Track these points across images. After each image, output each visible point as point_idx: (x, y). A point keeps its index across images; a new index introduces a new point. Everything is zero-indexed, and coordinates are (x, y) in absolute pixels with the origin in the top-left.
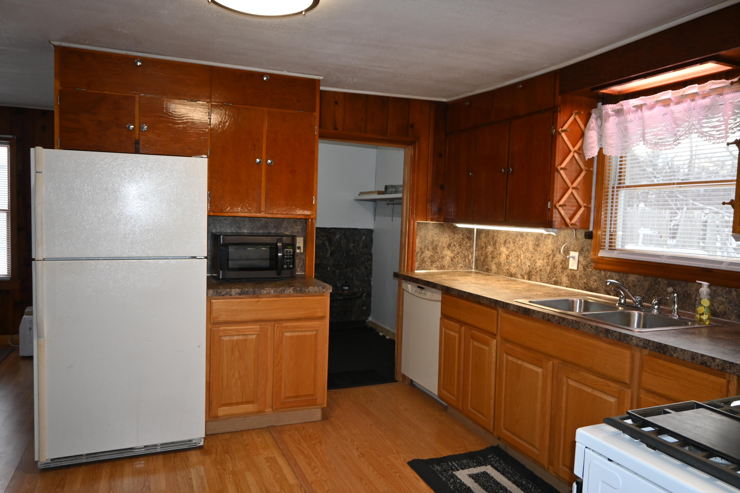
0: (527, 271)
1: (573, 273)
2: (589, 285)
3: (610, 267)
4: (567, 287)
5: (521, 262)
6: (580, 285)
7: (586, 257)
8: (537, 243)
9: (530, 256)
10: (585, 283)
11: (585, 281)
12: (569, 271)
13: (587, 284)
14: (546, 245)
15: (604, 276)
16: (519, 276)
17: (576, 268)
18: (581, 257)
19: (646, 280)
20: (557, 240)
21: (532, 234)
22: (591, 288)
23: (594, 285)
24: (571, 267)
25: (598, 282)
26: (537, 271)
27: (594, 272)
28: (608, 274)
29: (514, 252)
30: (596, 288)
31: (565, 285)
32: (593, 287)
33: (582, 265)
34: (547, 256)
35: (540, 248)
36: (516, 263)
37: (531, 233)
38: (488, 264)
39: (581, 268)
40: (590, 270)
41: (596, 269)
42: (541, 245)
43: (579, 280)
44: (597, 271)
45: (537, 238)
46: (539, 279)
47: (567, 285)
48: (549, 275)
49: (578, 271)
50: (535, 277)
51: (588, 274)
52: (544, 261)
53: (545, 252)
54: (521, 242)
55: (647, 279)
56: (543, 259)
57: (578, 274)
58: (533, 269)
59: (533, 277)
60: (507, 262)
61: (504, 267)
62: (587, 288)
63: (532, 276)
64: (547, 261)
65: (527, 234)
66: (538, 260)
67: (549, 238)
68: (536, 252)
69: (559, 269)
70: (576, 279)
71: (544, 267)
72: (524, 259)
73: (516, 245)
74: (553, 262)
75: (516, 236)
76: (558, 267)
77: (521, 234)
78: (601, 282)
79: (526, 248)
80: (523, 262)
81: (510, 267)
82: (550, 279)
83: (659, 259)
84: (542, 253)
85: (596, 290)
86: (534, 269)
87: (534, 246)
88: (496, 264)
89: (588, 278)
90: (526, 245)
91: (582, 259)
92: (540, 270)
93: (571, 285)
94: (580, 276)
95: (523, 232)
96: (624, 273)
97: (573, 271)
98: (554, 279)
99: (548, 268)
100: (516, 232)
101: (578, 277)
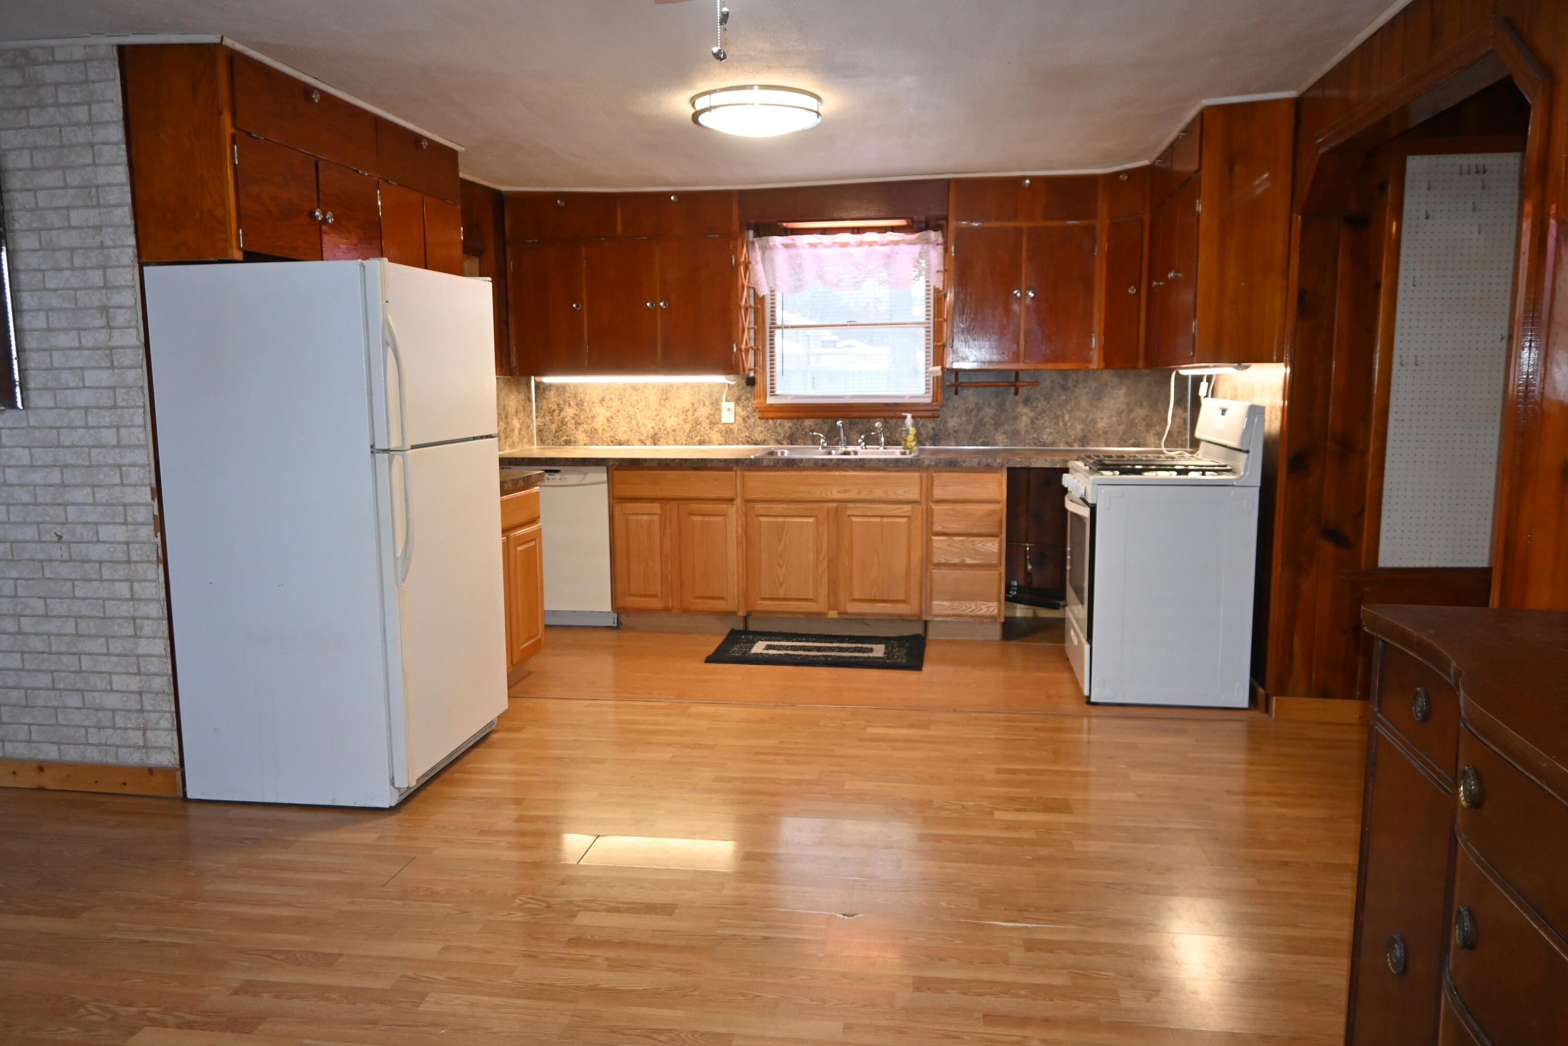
0: (650, 435)
1: (728, 427)
2: (753, 438)
3: (781, 414)
4: (720, 445)
5: (638, 423)
6: (740, 440)
7: (745, 407)
8: (664, 397)
9: (653, 414)
10: (746, 436)
11: (747, 434)
12: (720, 426)
13: (749, 437)
14: (681, 398)
15: (772, 425)
16: (636, 442)
17: (733, 421)
18: (738, 407)
19: (825, 423)
20: (699, 391)
21: (654, 386)
22: (756, 441)
23: (760, 437)
24: (724, 420)
25: (765, 433)
26: (668, 433)
27: (759, 422)
28: (778, 423)
29: (622, 411)
30: (763, 440)
31: (717, 443)
32: (759, 439)
33: (741, 416)
34: (683, 412)
35: (670, 402)
36: (627, 426)
37: (651, 384)
38: (568, 433)
39: (739, 420)
40: (753, 420)
41: (760, 418)
42: (671, 399)
43: (738, 434)
44: (762, 421)
45: (663, 390)
46: (672, 442)
47: (720, 442)
48: (689, 434)
49: (736, 425)
50: (665, 441)
51: (750, 426)
52: (678, 418)
53: (679, 406)
54: (635, 398)
55: (826, 421)
56: (677, 416)
57: (735, 428)
58: (660, 430)
59: (662, 441)
60: (609, 427)
61: (605, 434)
62: (750, 441)
63: (660, 439)
64: (685, 417)
65: (645, 386)
66: (667, 419)
67: (684, 389)
68: (664, 408)
69: (705, 424)
70: (734, 433)
71: (680, 426)
72: (641, 419)
73: (624, 402)
74: (694, 417)
75: (624, 390)
76: (703, 423)
77: (634, 388)
78: (770, 432)
79: (644, 405)
80: (641, 423)
81: (616, 433)
82: (692, 438)
83: (842, 400)
84: (675, 408)
85: (764, 442)
86: (662, 430)
87: (660, 400)
88: (586, 432)
89: (750, 430)
90: (643, 401)
91: (739, 410)
92: (673, 430)
93: (726, 441)
94: (738, 429)
95: (637, 384)
96: (798, 418)
97: (727, 425)
98: (699, 438)
99: (687, 427)
100: (624, 384)
101: (736, 431)
